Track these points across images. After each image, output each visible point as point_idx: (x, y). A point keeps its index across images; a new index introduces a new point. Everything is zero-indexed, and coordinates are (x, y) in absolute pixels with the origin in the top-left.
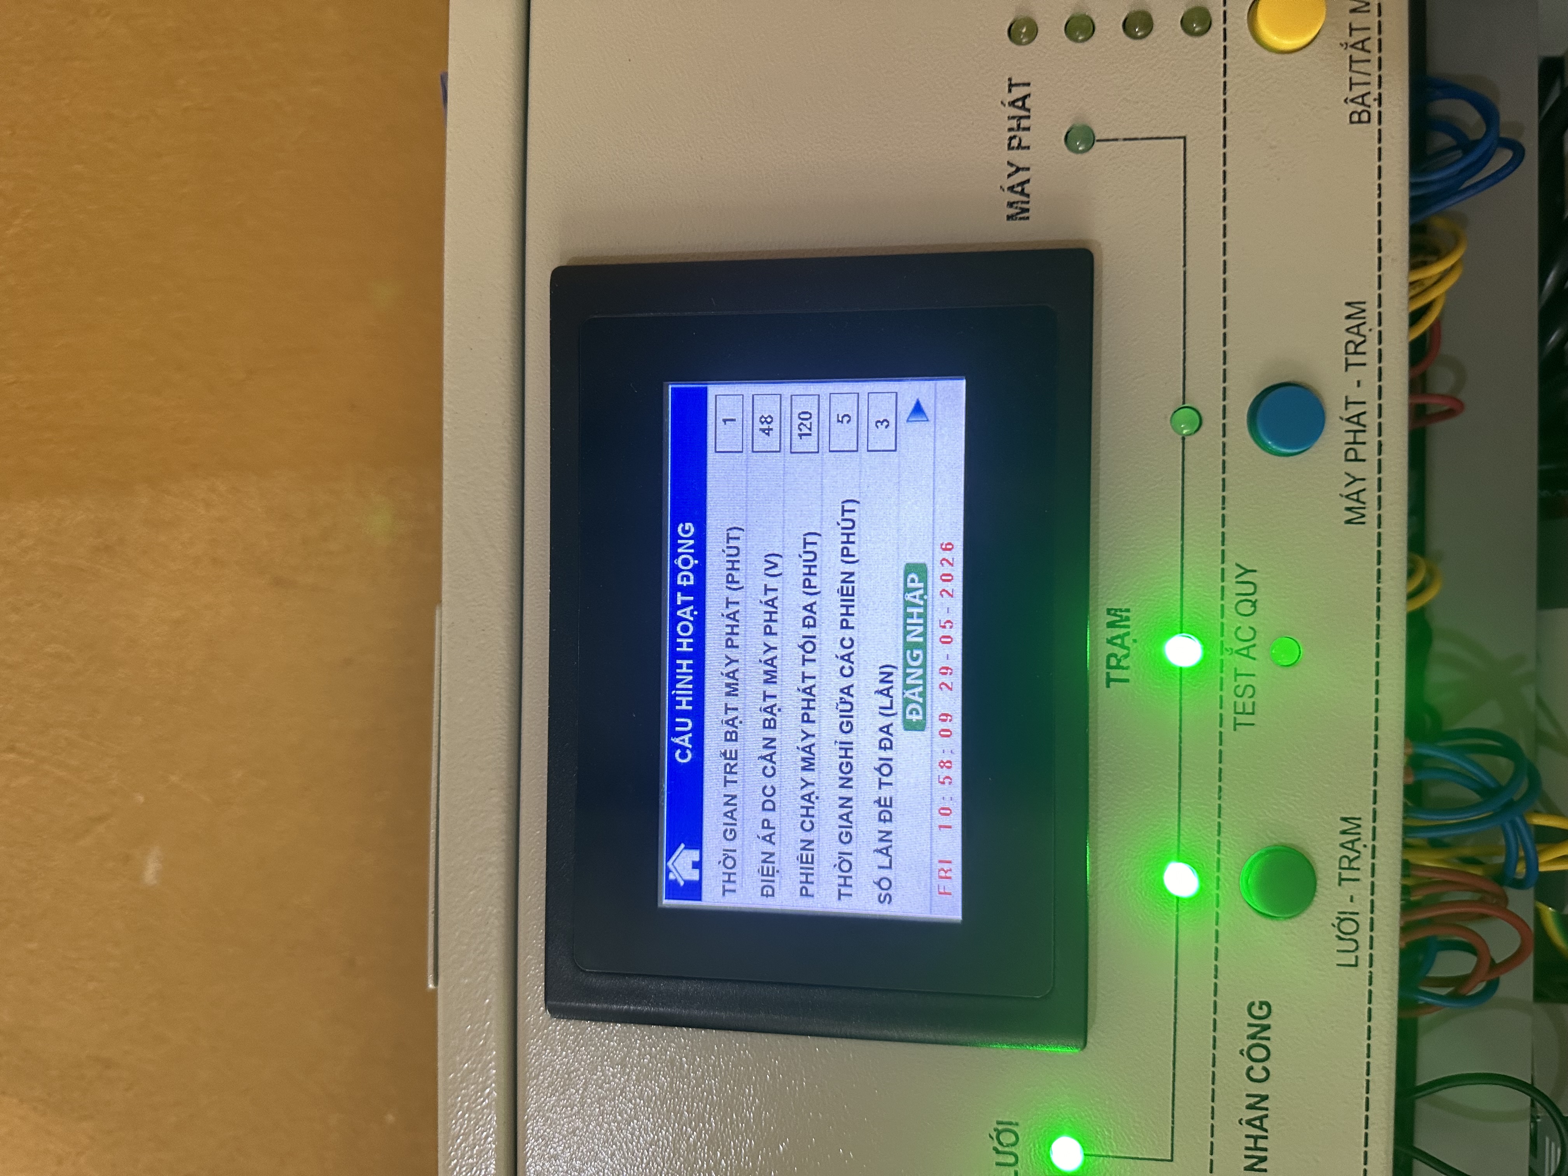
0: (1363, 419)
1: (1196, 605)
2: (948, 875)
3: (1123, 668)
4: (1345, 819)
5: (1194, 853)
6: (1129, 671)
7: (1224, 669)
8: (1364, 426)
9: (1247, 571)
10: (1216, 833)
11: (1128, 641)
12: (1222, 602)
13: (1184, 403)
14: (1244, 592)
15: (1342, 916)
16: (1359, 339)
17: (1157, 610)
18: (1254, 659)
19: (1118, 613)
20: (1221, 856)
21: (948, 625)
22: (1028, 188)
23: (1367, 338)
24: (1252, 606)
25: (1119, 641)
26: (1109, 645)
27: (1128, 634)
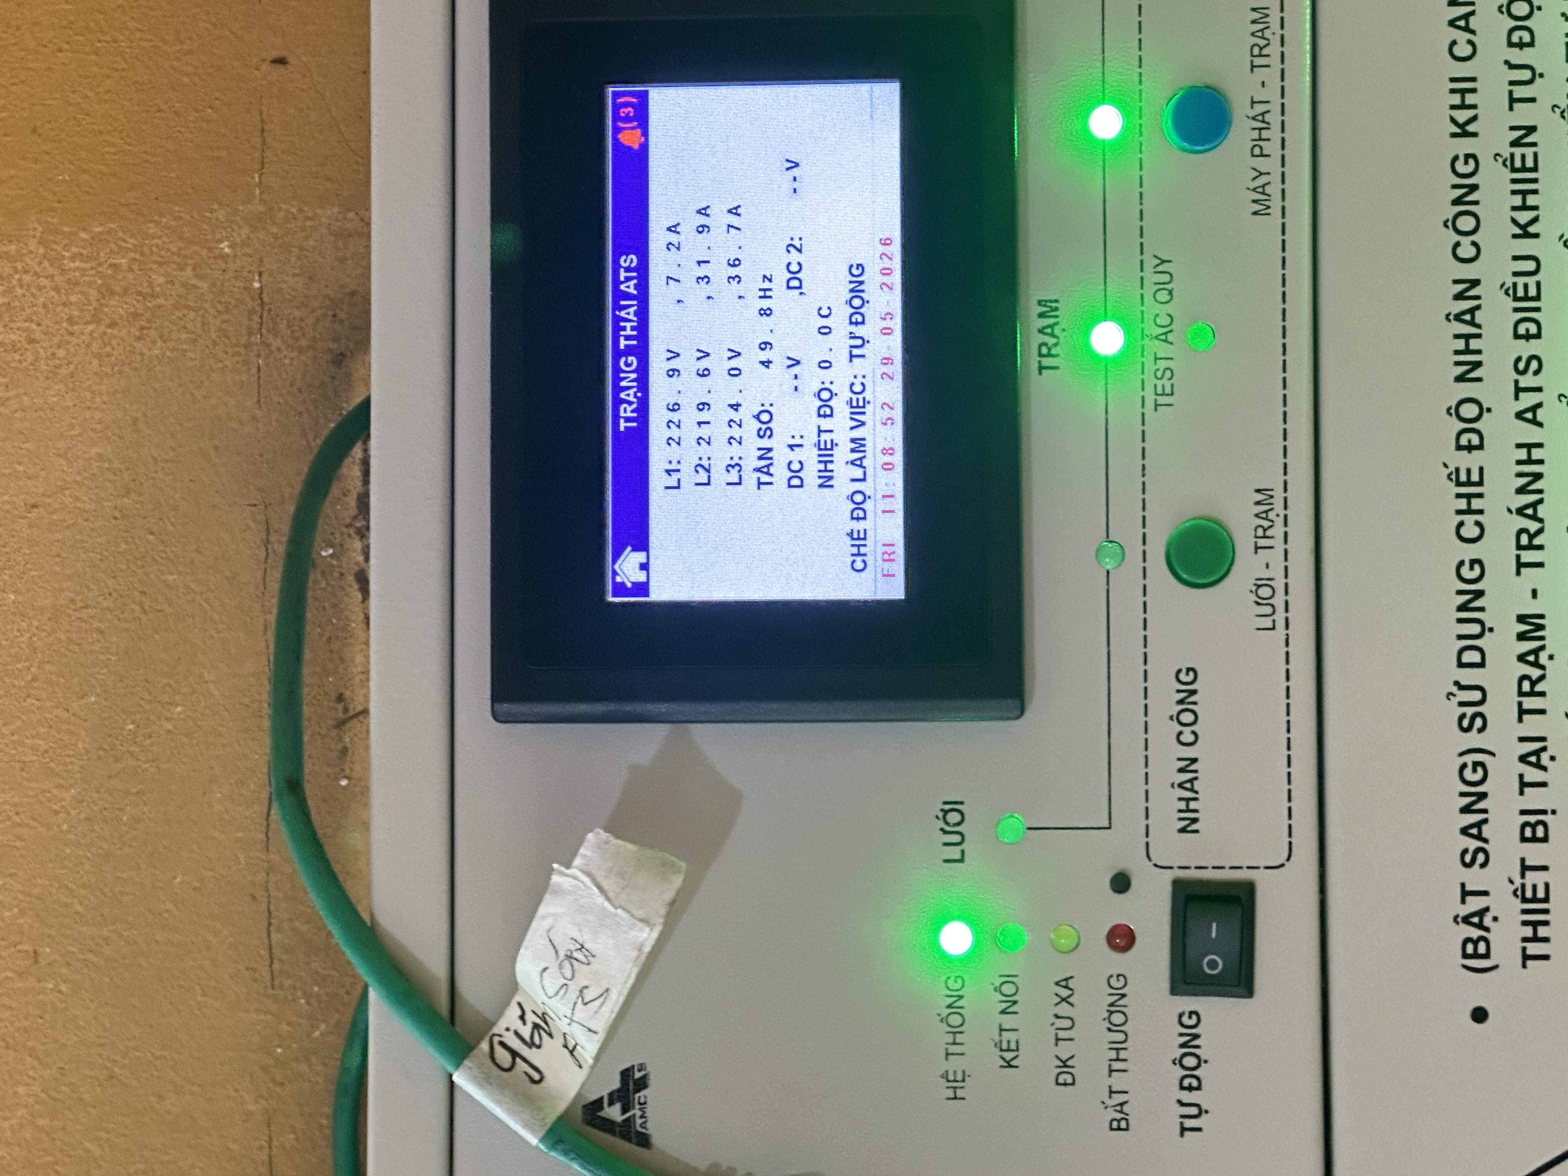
0: (1267, 117)
1: (1118, 294)
2: (892, 557)
3: (1053, 356)
4: (1258, 491)
6: (1058, 358)
7: (1145, 353)
8: (1268, 123)
9: (1163, 262)
10: (1141, 508)
11: (1057, 331)
12: (1142, 291)
14: (1161, 281)
15: (1260, 582)
16: (1262, 42)
17: (1082, 299)
18: (1171, 343)
19: (1048, 304)
20: (1148, 532)
21: (888, 317)
23: (1271, 42)
24: (1168, 294)
25: (1049, 331)
26: (1040, 335)
27: (1057, 324)
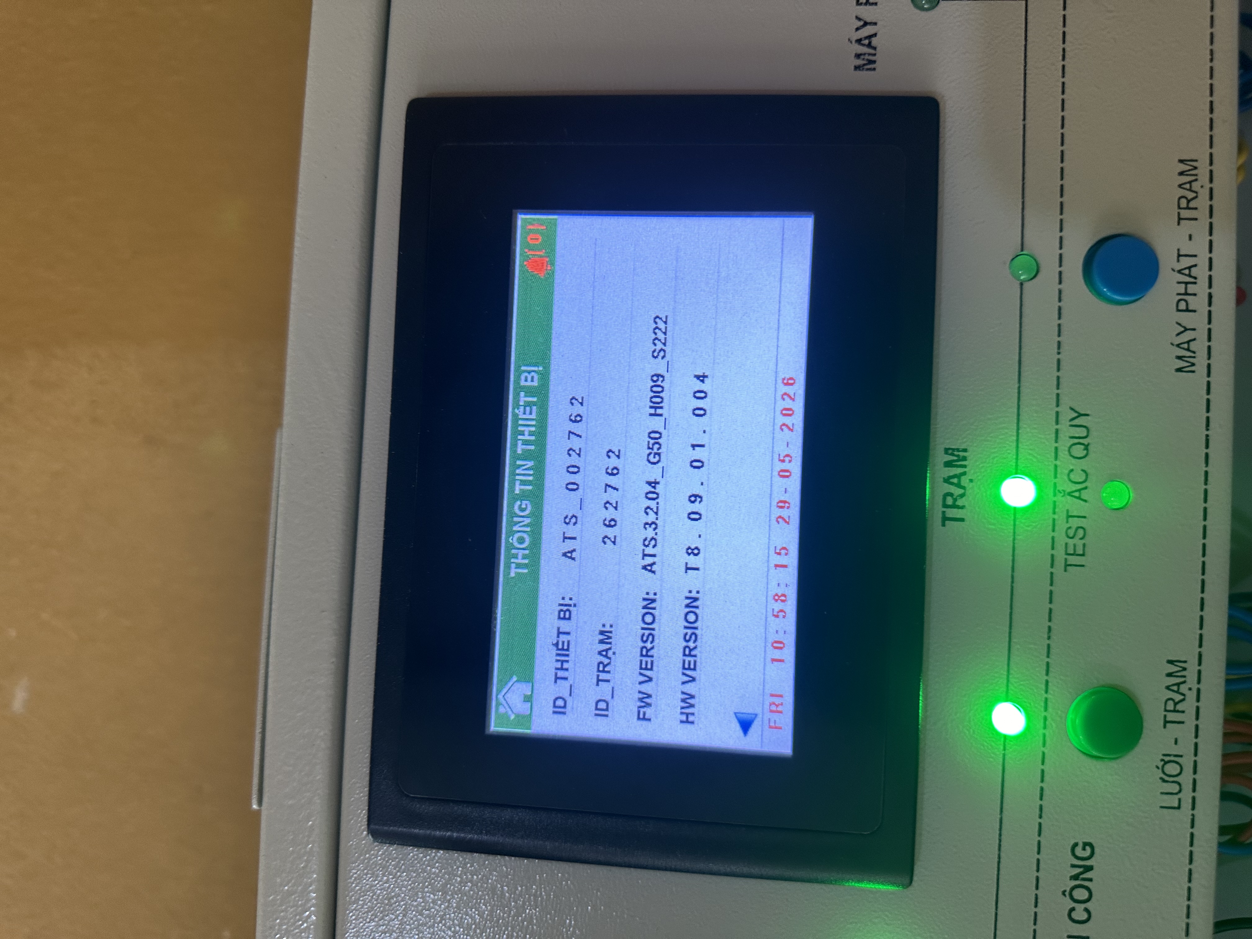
0: (1194, 271)
1: (1031, 447)
2: (780, 709)
3: (958, 507)
4: (1170, 662)
5: (1022, 693)
6: (964, 511)
7: (1057, 510)
8: (1195, 278)
9: (1080, 415)
10: (1044, 672)
11: (964, 481)
12: (1057, 445)
13: (1022, 250)
14: (1077, 435)
15: (1167, 759)
16: (1190, 195)
17: (993, 450)
18: (1085, 501)
19: (956, 453)
20: (1049, 696)
21: (787, 459)
22: (874, 41)
23: (1199, 195)
24: (1084, 450)
25: (955, 480)
26: (946, 484)
27: (964, 474)
